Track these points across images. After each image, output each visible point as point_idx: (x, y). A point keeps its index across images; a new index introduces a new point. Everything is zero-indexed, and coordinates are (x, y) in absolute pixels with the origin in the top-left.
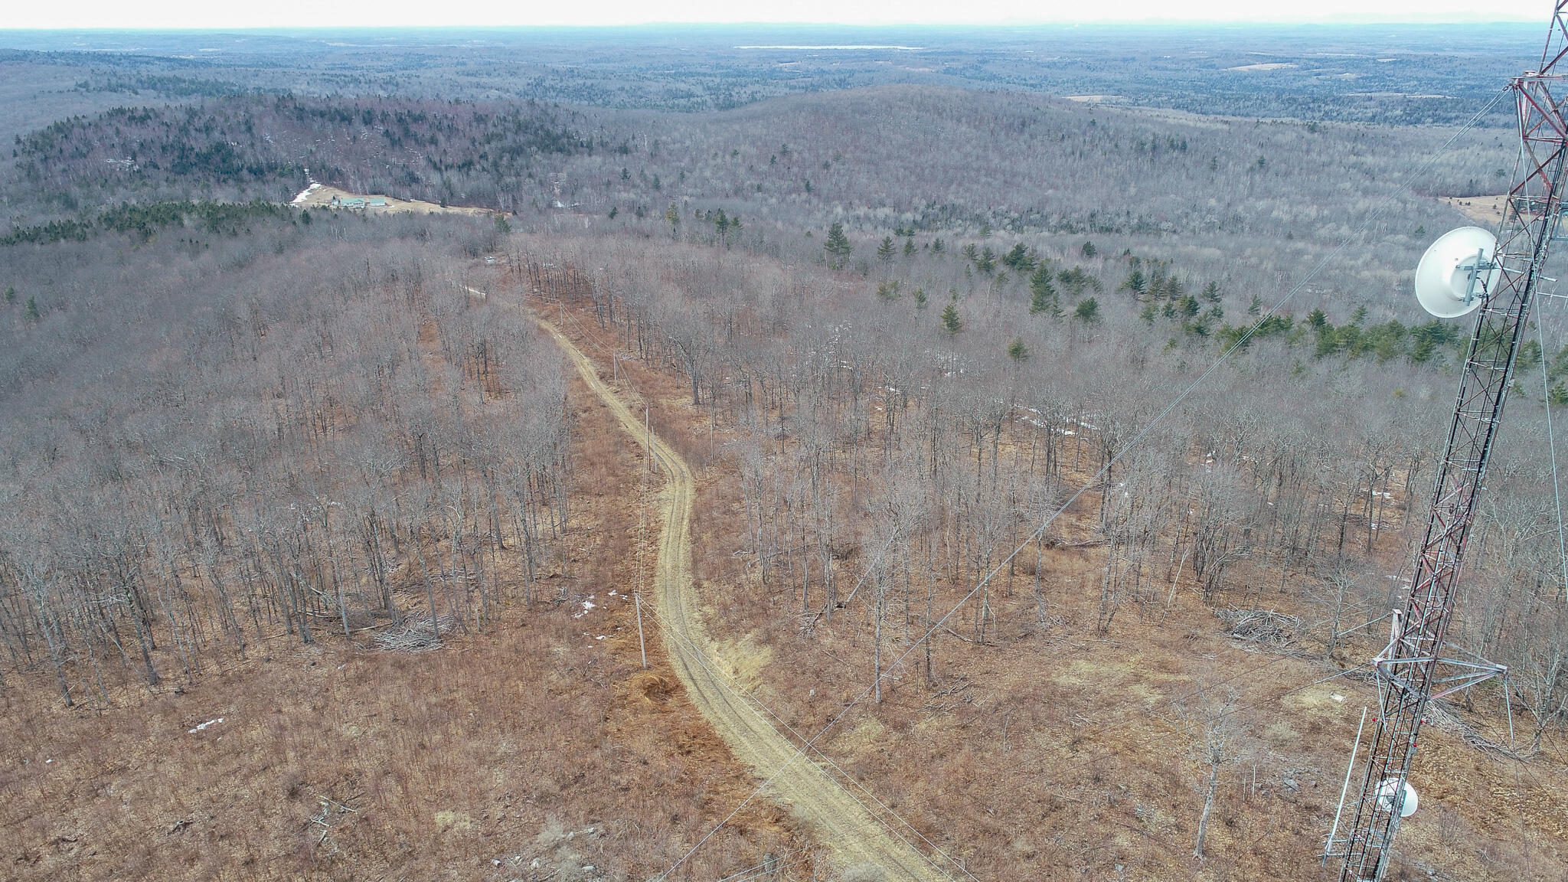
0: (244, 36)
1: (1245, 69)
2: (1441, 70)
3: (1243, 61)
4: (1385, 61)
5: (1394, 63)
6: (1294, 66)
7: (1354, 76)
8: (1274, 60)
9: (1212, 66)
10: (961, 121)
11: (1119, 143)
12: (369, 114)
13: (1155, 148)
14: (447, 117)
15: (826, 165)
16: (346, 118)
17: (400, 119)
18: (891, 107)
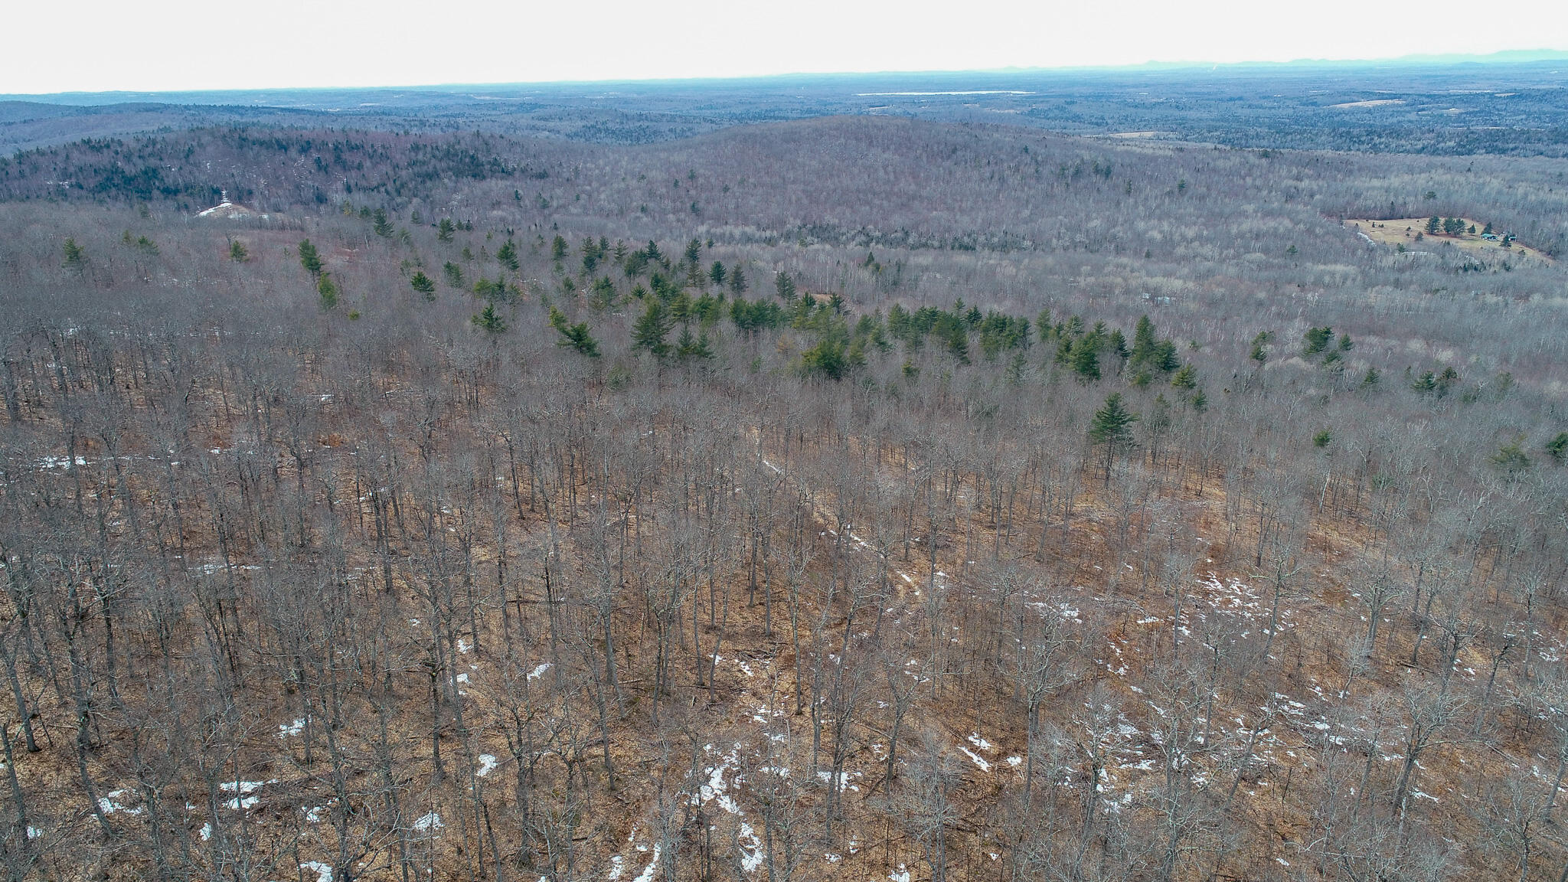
0: (403, 92)
1: (1346, 106)
2: (1560, 104)
3: (1347, 98)
4: (1503, 95)
5: (1513, 97)
6: (1400, 103)
7: (1457, 111)
8: (1382, 96)
9: (1314, 104)
10: (888, 148)
11: (1041, 169)
12: (308, 143)
13: (1078, 173)
14: (383, 147)
15: (726, 189)
16: (283, 147)
17: (336, 148)
18: (822, 136)
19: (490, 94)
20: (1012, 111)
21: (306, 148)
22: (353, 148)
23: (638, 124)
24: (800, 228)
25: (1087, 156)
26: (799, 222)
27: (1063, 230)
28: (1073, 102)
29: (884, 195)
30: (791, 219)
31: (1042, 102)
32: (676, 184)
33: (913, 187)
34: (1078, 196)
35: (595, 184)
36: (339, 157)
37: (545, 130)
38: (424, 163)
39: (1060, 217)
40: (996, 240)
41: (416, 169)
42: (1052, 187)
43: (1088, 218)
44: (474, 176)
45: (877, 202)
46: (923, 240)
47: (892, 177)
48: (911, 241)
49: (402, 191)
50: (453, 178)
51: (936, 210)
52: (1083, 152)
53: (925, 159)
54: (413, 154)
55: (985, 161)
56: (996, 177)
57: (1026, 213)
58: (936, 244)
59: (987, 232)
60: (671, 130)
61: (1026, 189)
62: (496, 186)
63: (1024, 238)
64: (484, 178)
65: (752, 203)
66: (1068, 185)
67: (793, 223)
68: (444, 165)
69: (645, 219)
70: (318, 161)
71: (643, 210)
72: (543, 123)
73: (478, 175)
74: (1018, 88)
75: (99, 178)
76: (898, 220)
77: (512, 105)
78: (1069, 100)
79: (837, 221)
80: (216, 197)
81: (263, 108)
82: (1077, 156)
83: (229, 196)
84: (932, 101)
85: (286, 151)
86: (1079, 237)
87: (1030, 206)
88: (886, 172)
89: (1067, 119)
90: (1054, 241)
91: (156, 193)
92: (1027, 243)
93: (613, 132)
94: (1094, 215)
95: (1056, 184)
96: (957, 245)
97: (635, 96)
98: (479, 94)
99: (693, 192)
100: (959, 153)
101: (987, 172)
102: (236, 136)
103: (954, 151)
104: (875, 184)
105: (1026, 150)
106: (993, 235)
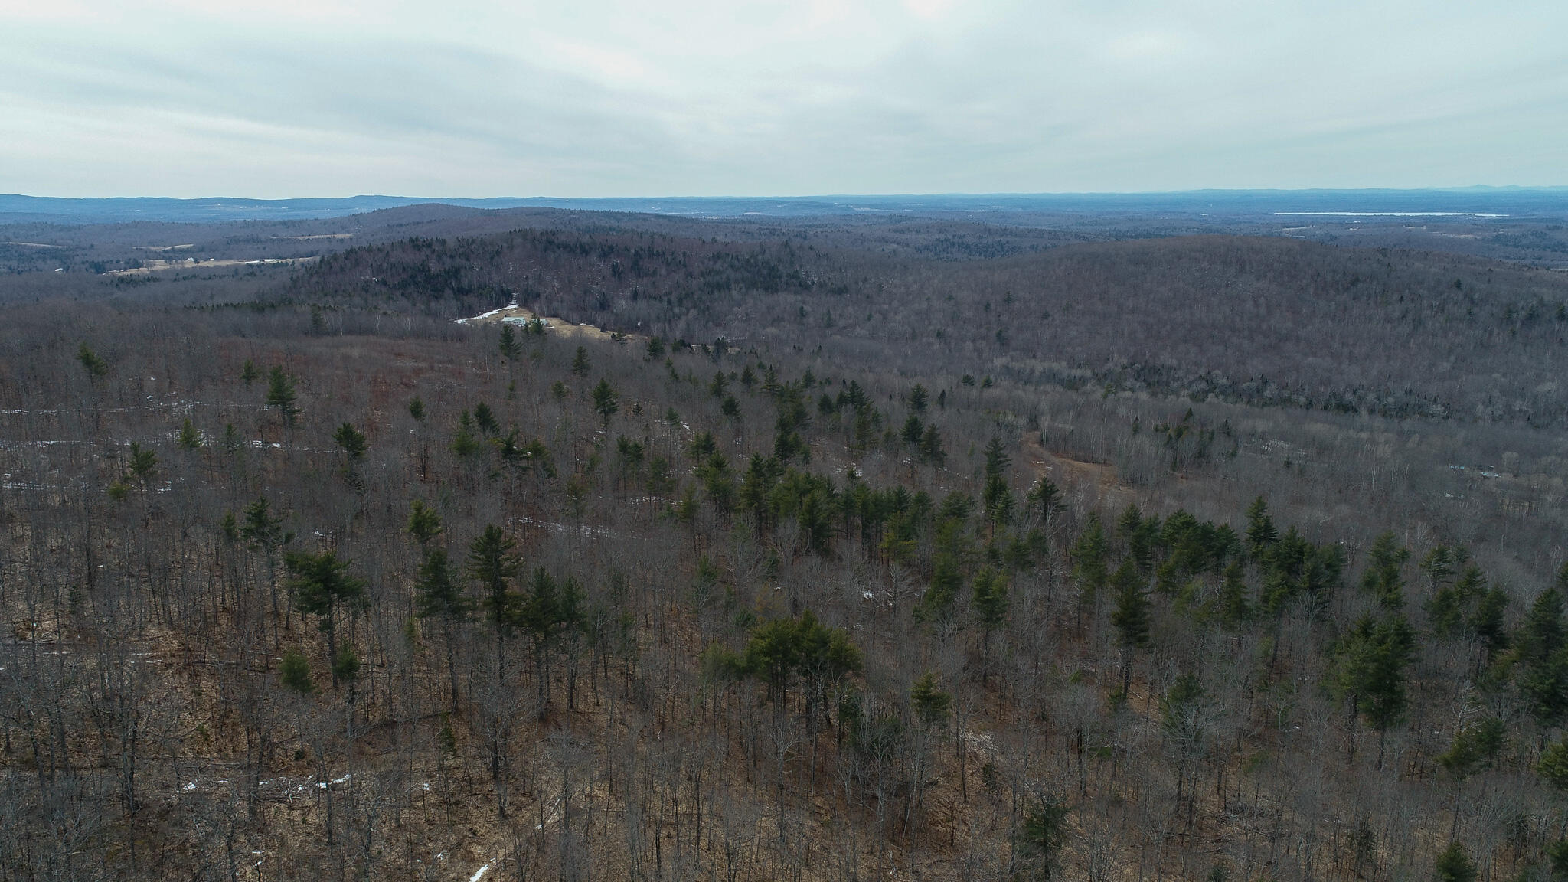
10: (1265, 276)
11: (1476, 310)
12: (611, 248)
13: (1532, 318)
14: (684, 254)
15: (1045, 316)
16: (585, 251)
17: (637, 254)
18: (1179, 258)
19: (870, 206)
20: (1470, 236)
21: (607, 252)
22: (652, 254)
23: (998, 239)
24: (1124, 367)
25: (1548, 295)
26: (1125, 361)
27: (1496, 393)
28: (1558, 228)
29: (1246, 333)
30: (1116, 356)
31: (1514, 226)
32: (987, 306)
33: (1290, 324)
34: (1528, 348)
35: (895, 303)
36: (636, 263)
37: (894, 242)
38: (718, 273)
39: (1495, 375)
40: (1391, 400)
41: (709, 279)
42: (1491, 335)
43: (1540, 379)
44: (766, 289)
45: (1235, 340)
46: (1286, 394)
47: (1263, 311)
48: (1267, 393)
49: (685, 302)
50: (744, 290)
51: (1315, 355)
52: (1545, 290)
53: (1312, 291)
54: (711, 263)
55: (1397, 296)
56: (1410, 317)
57: (1446, 366)
58: (1302, 399)
59: (1383, 387)
60: (1032, 247)
61: (1450, 334)
62: (786, 300)
63: (1435, 401)
64: (777, 291)
65: (1073, 333)
66: (1514, 333)
67: (1117, 362)
68: (739, 275)
69: (936, 347)
70: (615, 267)
71: (939, 335)
72: (897, 235)
73: (770, 288)
74: (1487, 209)
75: (404, 277)
76: (1256, 366)
77: (882, 217)
78: (1551, 225)
79: (1175, 362)
80: (503, 299)
81: (640, 213)
82: (1535, 295)
83: (517, 299)
84: (1365, 223)
85: (587, 255)
86: (1518, 405)
87: (1453, 358)
88: (1256, 305)
89: (1545, 248)
90: (1480, 407)
91: (448, 292)
92: (1438, 408)
93: (968, 247)
94: (1549, 375)
95: (1496, 330)
96: (1334, 402)
97: (1020, 210)
98: (859, 206)
99: (1004, 318)
100: (1360, 285)
101: (1397, 310)
102: (544, 238)
103: (1355, 282)
104: (1238, 319)
105: (1458, 285)
106: (1388, 394)
